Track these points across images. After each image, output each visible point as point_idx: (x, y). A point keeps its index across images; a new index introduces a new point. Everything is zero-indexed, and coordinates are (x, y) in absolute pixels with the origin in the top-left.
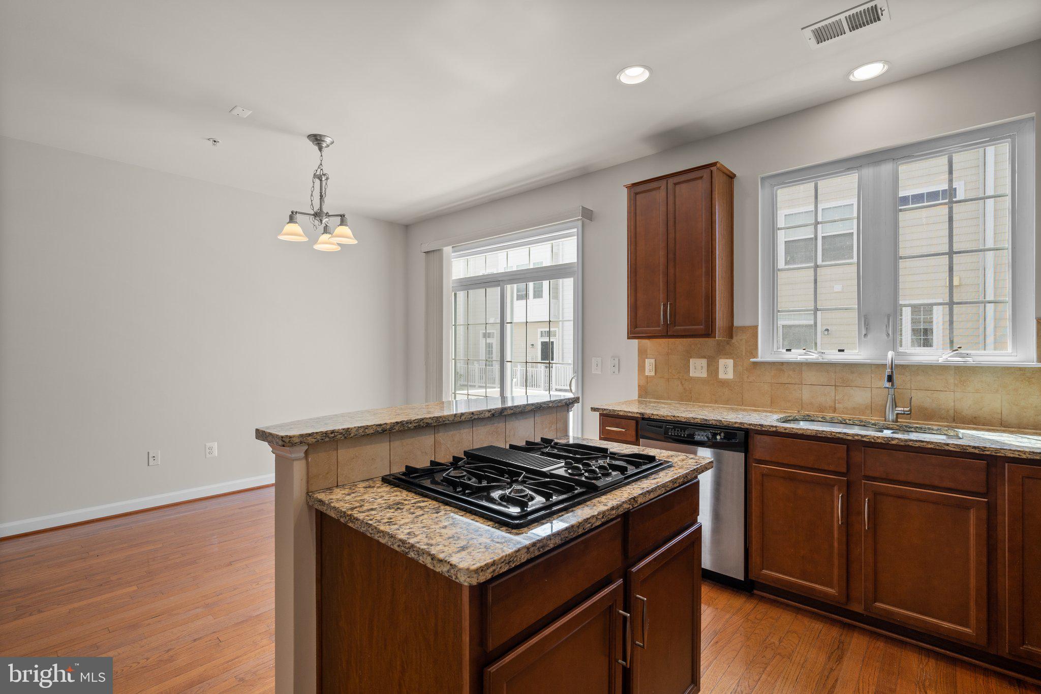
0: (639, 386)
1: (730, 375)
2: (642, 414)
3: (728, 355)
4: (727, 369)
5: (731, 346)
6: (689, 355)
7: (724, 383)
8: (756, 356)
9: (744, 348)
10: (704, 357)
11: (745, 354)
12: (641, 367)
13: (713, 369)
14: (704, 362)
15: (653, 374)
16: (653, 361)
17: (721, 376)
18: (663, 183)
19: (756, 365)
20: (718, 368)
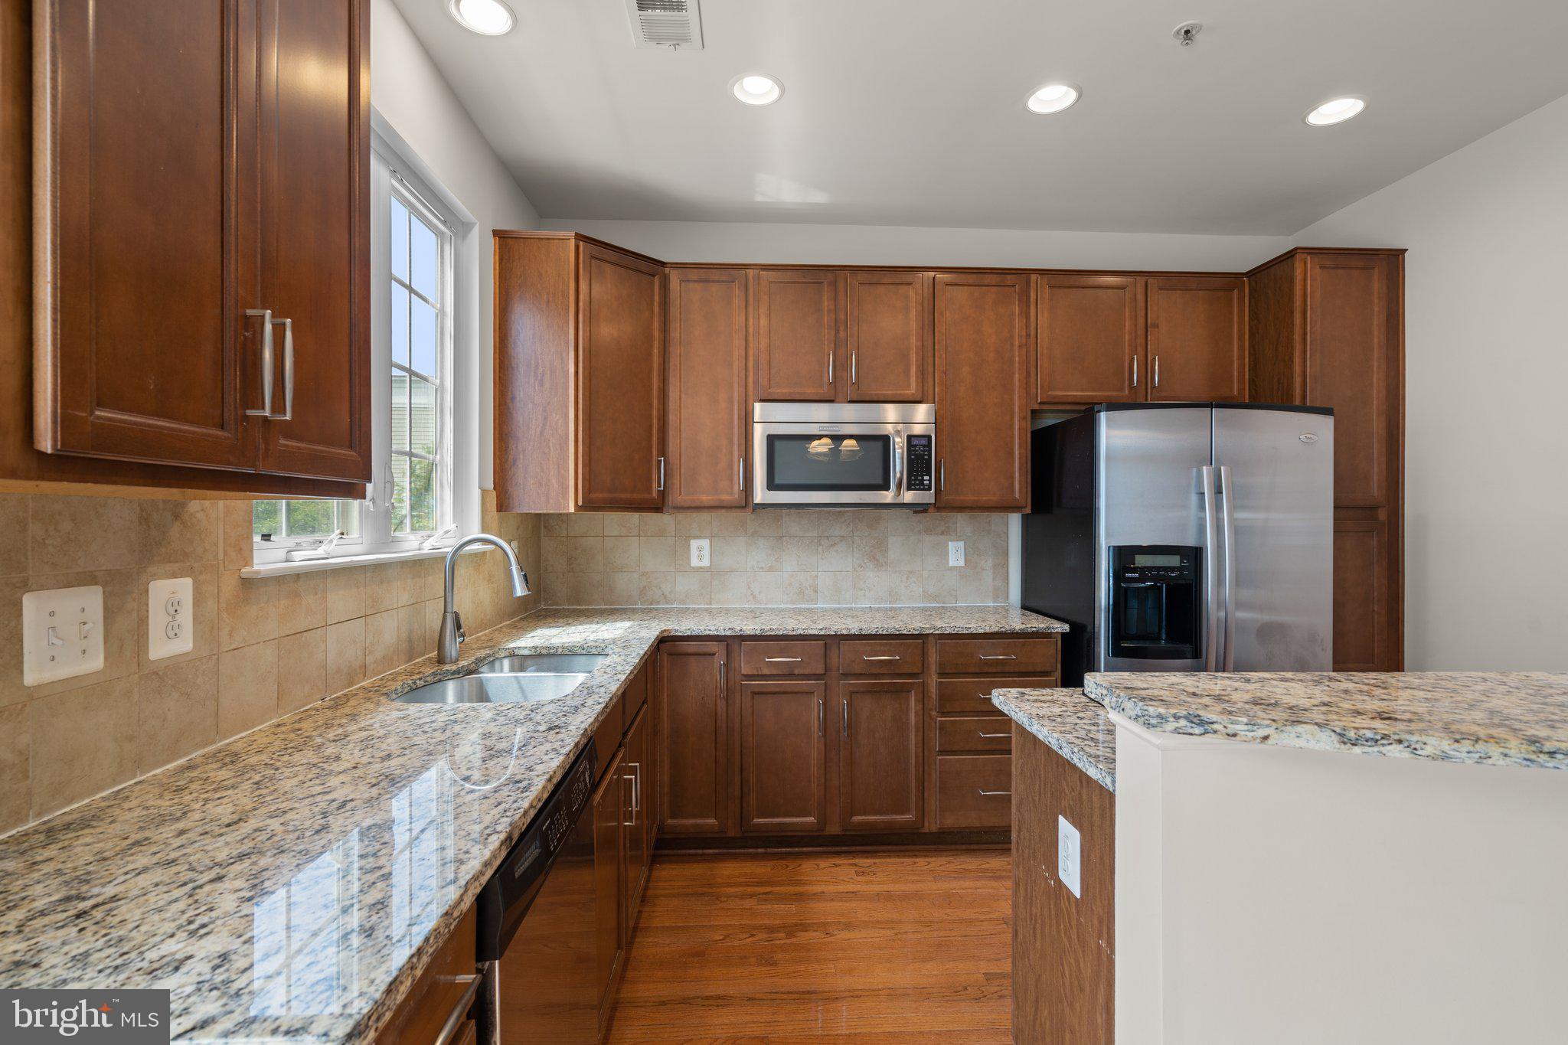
1: (184, 644)
3: (181, 562)
4: (171, 617)
5: (184, 523)
7: (171, 674)
8: (248, 560)
9: (221, 532)
10: (93, 579)
11: (225, 553)
13: (128, 626)
14: (90, 602)
17: (160, 649)
19: (250, 585)
20: (143, 621)
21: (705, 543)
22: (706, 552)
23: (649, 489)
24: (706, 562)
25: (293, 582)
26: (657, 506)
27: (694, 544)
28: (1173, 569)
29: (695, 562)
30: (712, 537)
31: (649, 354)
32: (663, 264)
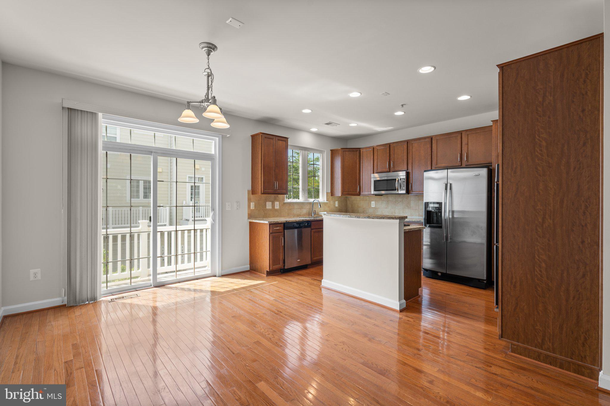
0: (248, 214)
1: (278, 207)
2: (286, 221)
3: (277, 201)
4: (277, 205)
5: (277, 197)
6: (266, 201)
7: (276, 210)
8: (284, 201)
10: (271, 201)
11: (282, 200)
12: (249, 206)
13: (273, 206)
14: (271, 203)
15: (254, 208)
16: (254, 203)
17: (276, 208)
18: (274, 137)
19: (284, 203)
20: (275, 205)
21: (374, 202)
22: (374, 204)
23: (356, 192)
24: (374, 206)
25: (290, 204)
26: (359, 194)
27: (372, 202)
28: (437, 207)
29: (372, 206)
30: (375, 201)
31: (356, 166)
32: (360, 148)
